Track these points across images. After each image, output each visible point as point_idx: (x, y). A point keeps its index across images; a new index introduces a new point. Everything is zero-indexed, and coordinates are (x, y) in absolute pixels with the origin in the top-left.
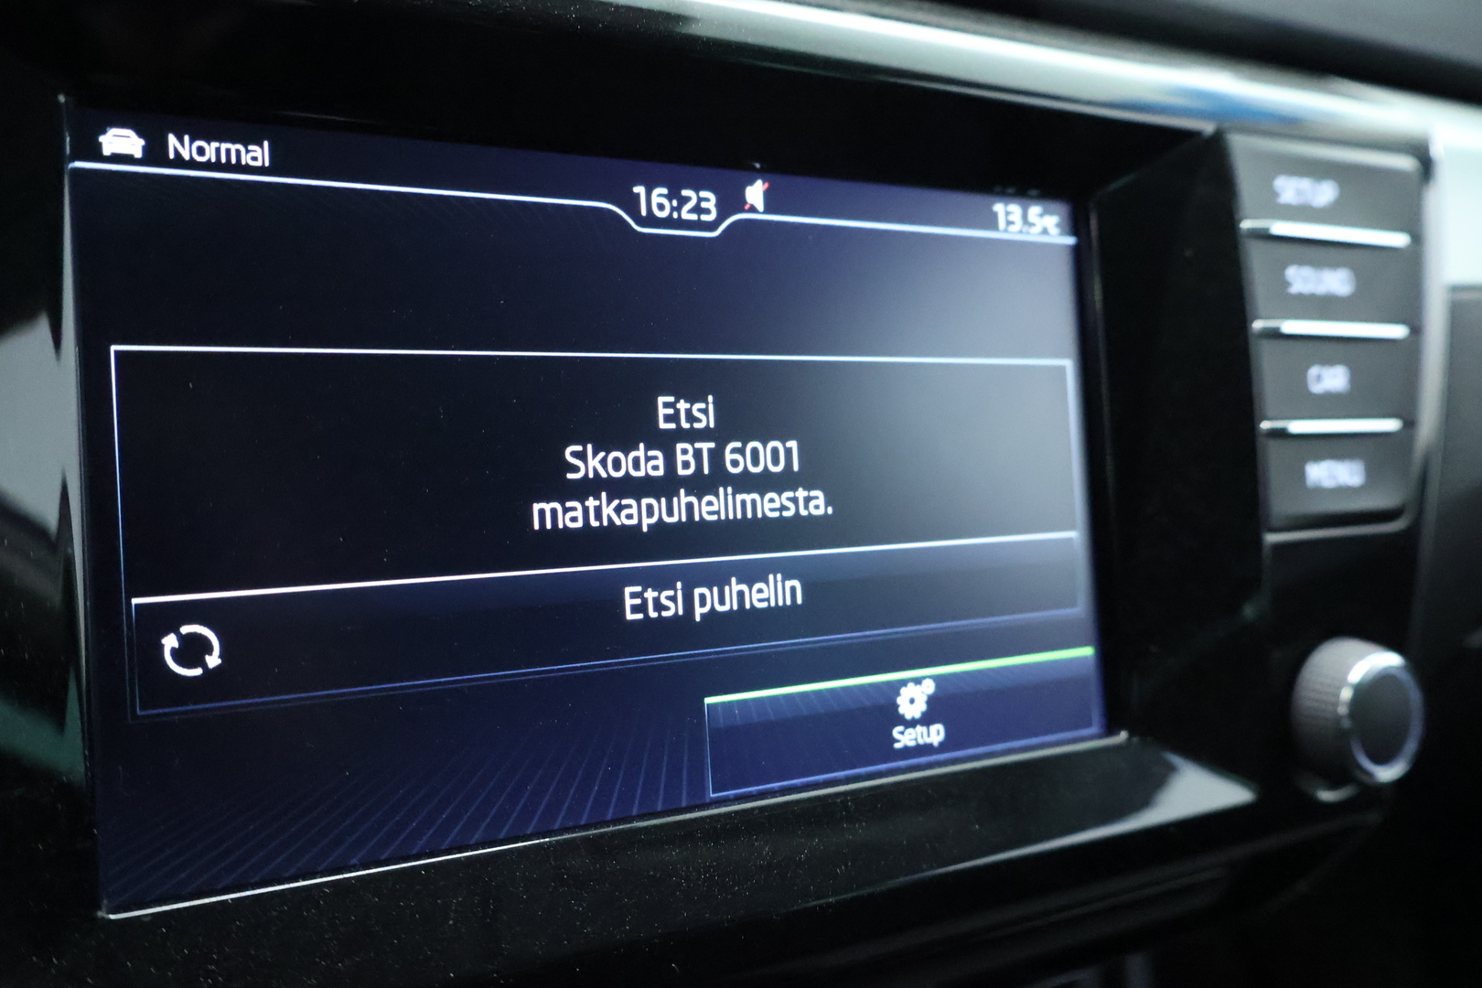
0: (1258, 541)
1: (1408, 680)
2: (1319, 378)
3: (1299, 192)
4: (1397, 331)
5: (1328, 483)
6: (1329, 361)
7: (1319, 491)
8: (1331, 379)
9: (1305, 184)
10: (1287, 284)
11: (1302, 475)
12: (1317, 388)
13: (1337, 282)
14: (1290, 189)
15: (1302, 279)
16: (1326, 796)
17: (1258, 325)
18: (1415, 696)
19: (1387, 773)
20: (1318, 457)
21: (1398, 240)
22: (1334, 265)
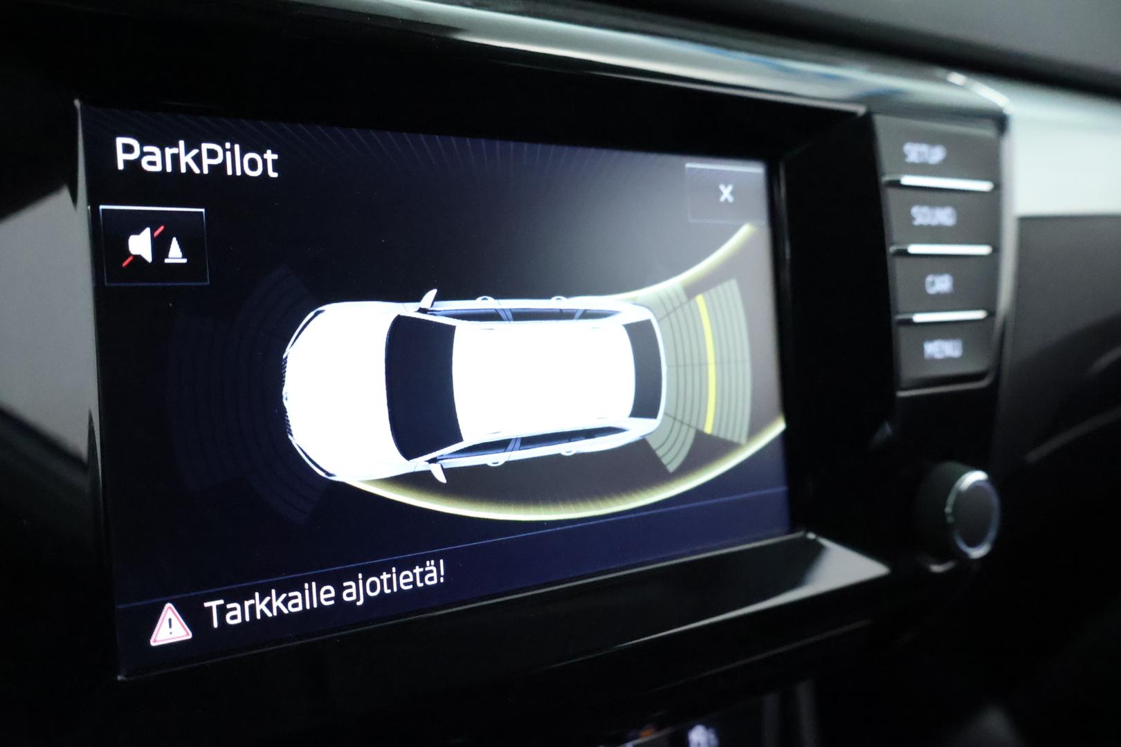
0: (893, 396)
1: (990, 489)
2: (933, 284)
3: (920, 154)
4: (984, 250)
5: (938, 356)
6: (939, 272)
7: (934, 361)
8: (941, 284)
9: (924, 148)
10: (913, 219)
11: (922, 350)
12: (932, 290)
13: (944, 216)
14: (914, 152)
15: (923, 215)
16: (937, 568)
17: (892, 249)
18: (994, 500)
19: (977, 553)
20: (932, 338)
21: (985, 186)
22: (943, 205)
